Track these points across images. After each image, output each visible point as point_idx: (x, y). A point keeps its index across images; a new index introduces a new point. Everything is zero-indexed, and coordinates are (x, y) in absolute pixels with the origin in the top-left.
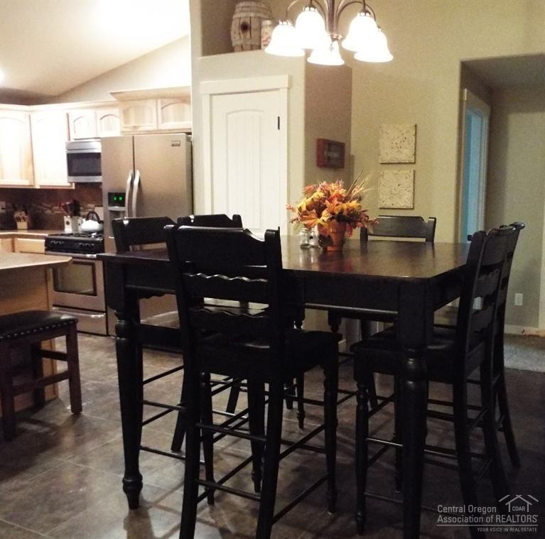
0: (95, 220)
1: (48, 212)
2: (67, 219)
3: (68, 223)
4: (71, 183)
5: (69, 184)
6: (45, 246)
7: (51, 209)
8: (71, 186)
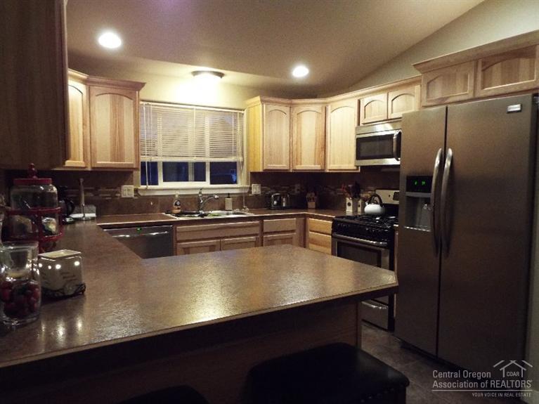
0: (377, 203)
1: (332, 193)
2: (348, 200)
3: (349, 204)
4: (357, 167)
5: (355, 168)
6: (332, 227)
7: (334, 190)
8: (357, 169)
